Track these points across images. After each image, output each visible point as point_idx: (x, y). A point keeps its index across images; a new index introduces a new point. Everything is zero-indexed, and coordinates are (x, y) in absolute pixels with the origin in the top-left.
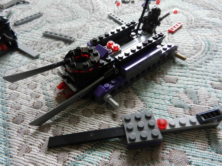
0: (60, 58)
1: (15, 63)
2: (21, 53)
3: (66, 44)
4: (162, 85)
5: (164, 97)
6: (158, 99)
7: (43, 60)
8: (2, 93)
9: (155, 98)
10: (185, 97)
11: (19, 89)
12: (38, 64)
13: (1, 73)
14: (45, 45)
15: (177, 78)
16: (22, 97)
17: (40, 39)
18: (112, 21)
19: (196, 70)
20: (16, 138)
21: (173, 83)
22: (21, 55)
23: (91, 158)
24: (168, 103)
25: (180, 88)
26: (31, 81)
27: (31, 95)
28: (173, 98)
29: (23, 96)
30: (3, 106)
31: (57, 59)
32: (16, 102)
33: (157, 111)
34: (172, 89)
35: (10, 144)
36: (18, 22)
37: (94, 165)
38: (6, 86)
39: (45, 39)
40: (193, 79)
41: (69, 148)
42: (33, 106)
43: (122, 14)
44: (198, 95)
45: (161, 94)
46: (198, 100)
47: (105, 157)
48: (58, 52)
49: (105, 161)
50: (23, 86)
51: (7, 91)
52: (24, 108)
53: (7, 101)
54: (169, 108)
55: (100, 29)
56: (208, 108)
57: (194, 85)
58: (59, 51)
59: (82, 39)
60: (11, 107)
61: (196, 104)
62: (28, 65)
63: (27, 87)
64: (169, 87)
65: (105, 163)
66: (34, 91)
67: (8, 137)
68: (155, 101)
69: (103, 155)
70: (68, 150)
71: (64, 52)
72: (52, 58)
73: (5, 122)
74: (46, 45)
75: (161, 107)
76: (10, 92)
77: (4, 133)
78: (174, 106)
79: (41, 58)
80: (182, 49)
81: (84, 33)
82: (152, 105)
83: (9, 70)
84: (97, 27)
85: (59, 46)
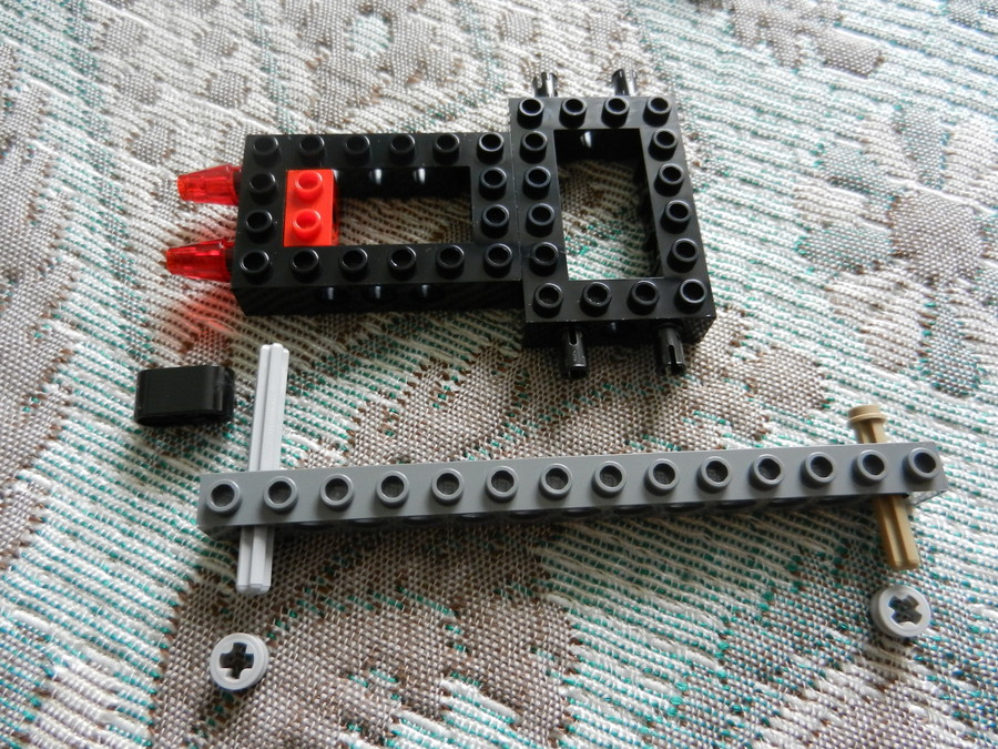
4: (804, 74)
5: (795, 133)
6: (768, 138)
8: (70, 16)
9: (755, 134)
10: (890, 149)
11: (145, 6)
15: (880, 53)
16: (157, 46)
19: (984, 28)
20: (151, 217)
21: (855, 72)
24: (807, 162)
25: (882, 101)
27: (197, 39)
28: (834, 144)
29: (161, 41)
30: (81, 77)
32: (137, 68)
33: (745, 191)
34: (843, 99)
35: (127, 237)
40: (951, 70)
42: (206, 93)
44: (949, 149)
45: (785, 117)
46: (942, 171)
52: (171, 99)
53: (94, 54)
54: (800, 187)
56: (973, 208)
57: (948, 100)
60: (116, 86)
61: (929, 184)
64: (834, 88)
66: (212, 24)
67: (117, 209)
68: (752, 146)
73: (99, 145)
75: (770, 178)
76: (104, 13)
77: (100, 189)
78: (828, 181)
82: (734, 166)
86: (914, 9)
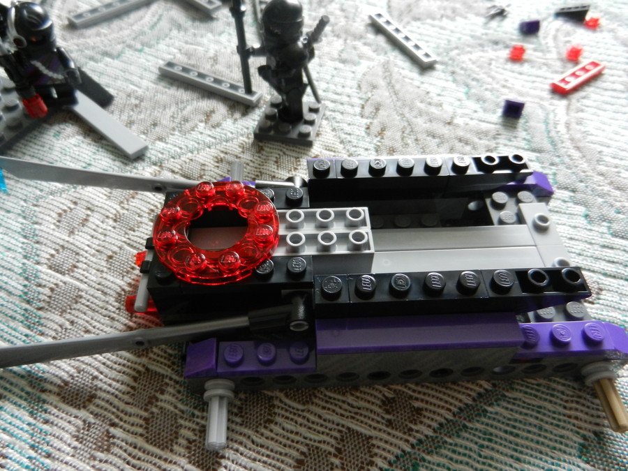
0: (212, 162)
2: (89, 135)
3: (232, 115)
7: (157, 168)
8: (26, 283)
11: (82, 272)
13: (25, 205)
14: (167, 110)
15: (598, 284)
16: (88, 303)
17: (152, 85)
18: (381, 40)
20: (71, 460)
22: (88, 140)
26: (120, 244)
27: (119, 296)
29: (92, 299)
30: (28, 332)
31: (204, 165)
32: (72, 323)
36: (80, 16)
38: (38, 255)
39: (167, 90)
43: (417, 19)
48: (208, 140)
50: (94, 259)
51: (42, 276)
53: (40, 313)
55: (341, 66)
58: (209, 136)
63: (104, 263)
67: (43, 454)
71: (227, 141)
72: (188, 161)
74: (169, 112)
76: (52, 280)
77: (32, 435)
79: (153, 158)
80: (616, 170)
83: (51, 197)
84: (333, 59)
85: (209, 120)
86: (612, 248)
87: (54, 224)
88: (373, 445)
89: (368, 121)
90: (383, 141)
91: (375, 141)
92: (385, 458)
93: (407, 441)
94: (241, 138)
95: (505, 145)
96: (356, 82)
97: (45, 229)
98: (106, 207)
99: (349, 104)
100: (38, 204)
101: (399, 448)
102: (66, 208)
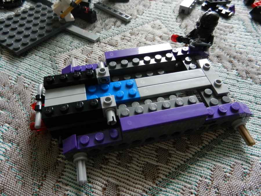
0: (120, 40)
1: (65, 44)
7: (99, 43)
9: (256, 103)
12: (93, 47)
13: (50, 56)
23: (186, 177)
31: (117, 40)
37: (193, 185)
41: (156, 162)
47: (204, 176)
48: (116, 32)
49: (206, 182)
55: (165, 4)
58: (117, 30)
59: (144, 16)
62: (82, 49)
65: (207, 184)
68: (257, 107)
69: (201, 173)
70: (155, 165)
71: (124, 32)
81: (144, 8)
83: (60, 54)
84: (161, 2)
85: (115, 24)
87: (63, 64)
88: (202, 137)
89: (180, 24)
90: (187, 30)
91: (184, 31)
92: (207, 141)
93: (215, 135)
94: (129, 30)
95: (237, 31)
96: (172, 10)
97: (60, 66)
98: (82, 57)
99: (171, 18)
100: (56, 56)
101: (212, 137)
102: (67, 58)
